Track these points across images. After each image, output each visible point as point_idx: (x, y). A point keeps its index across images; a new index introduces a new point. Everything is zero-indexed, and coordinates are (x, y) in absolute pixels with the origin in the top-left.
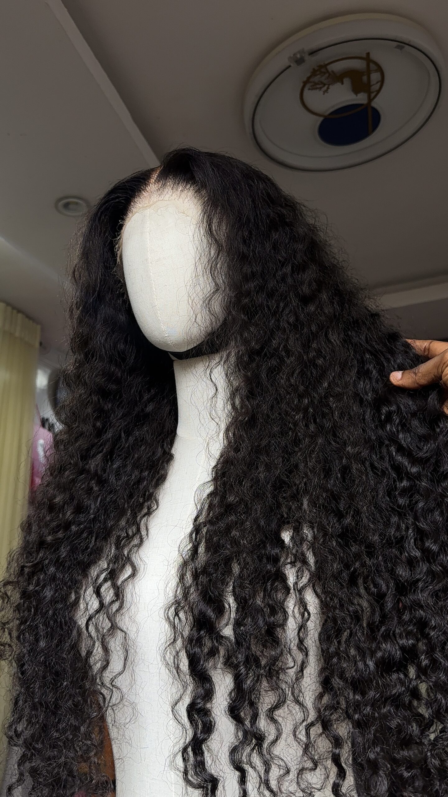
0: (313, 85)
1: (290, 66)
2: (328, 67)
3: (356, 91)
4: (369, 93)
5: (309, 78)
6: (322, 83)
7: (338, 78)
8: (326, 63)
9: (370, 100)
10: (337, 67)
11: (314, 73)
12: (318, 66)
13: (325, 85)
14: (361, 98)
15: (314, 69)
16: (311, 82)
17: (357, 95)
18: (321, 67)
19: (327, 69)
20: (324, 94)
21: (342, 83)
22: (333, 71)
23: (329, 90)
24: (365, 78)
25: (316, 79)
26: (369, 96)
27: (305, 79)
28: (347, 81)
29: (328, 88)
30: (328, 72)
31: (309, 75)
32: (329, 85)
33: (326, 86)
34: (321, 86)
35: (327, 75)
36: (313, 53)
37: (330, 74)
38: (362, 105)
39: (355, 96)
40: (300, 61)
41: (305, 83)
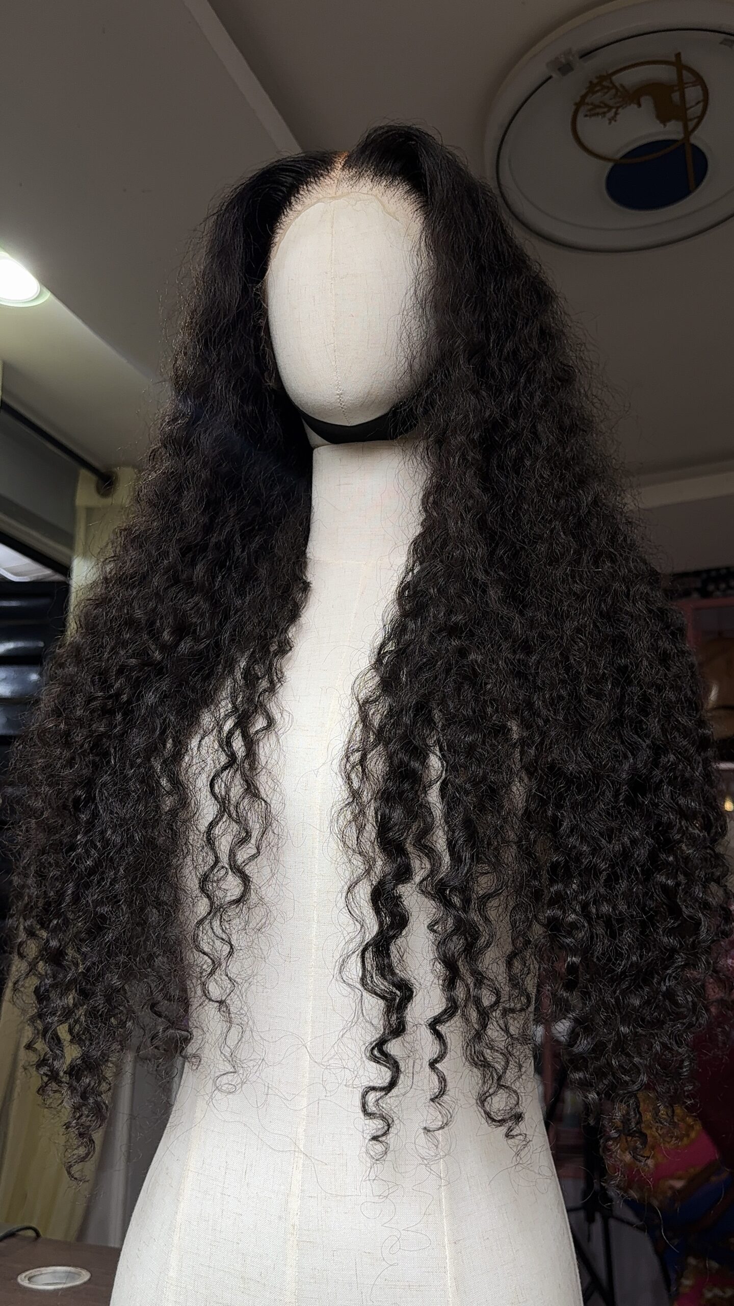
0: (590, 110)
1: (550, 77)
2: (614, 78)
3: (663, 118)
4: (685, 121)
5: (584, 97)
6: (606, 105)
7: (633, 96)
8: (610, 71)
9: (688, 133)
10: (631, 78)
11: (592, 88)
12: (597, 78)
13: (610, 108)
14: (672, 131)
15: (591, 82)
16: (588, 104)
17: (665, 125)
18: (602, 78)
19: (611, 82)
20: (610, 123)
21: (639, 105)
22: (622, 86)
23: (618, 117)
24: (676, 96)
25: (596, 98)
26: (685, 126)
27: (578, 99)
28: (647, 102)
29: (616, 114)
30: (614, 86)
31: (584, 92)
32: (618, 108)
33: (614, 110)
34: (606, 110)
35: (613, 91)
36: (585, 55)
37: (617, 89)
38: (674, 141)
39: (662, 125)
40: (565, 68)
41: (578, 106)
